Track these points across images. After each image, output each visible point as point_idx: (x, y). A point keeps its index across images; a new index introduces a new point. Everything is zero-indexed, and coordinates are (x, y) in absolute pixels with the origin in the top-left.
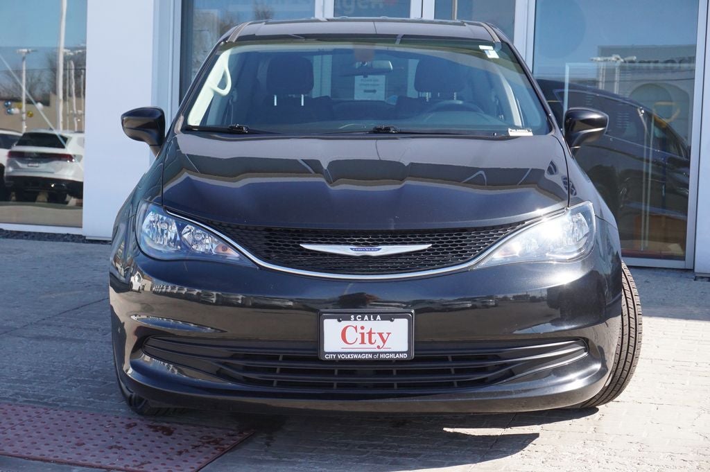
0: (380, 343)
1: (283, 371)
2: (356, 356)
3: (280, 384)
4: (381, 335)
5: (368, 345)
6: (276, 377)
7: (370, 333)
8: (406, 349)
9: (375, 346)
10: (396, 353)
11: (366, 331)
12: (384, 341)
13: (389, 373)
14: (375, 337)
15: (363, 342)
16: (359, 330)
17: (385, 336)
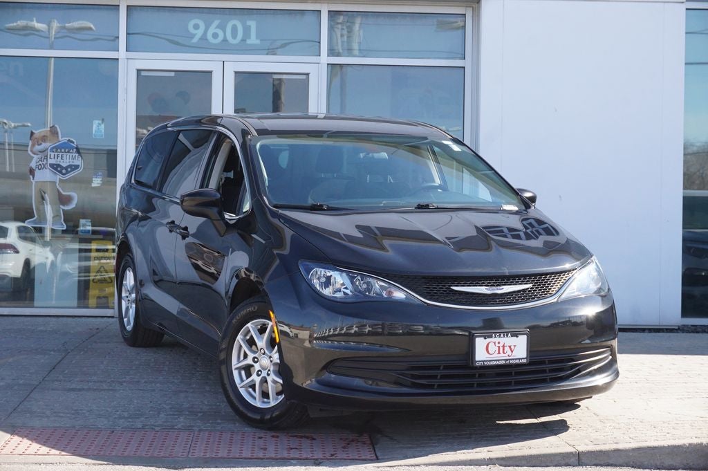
0: (509, 352)
1: (443, 377)
2: (495, 363)
3: (440, 386)
4: (510, 347)
5: (502, 354)
6: (436, 382)
7: (504, 346)
8: (525, 356)
9: (506, 355)
10: (519, 359)
11: (501, 345)
12: (512, 351)
13: (510, 374)
14: (507, 349)
15: (499, 353)
16: (497, 344)
17: (512, 348)
